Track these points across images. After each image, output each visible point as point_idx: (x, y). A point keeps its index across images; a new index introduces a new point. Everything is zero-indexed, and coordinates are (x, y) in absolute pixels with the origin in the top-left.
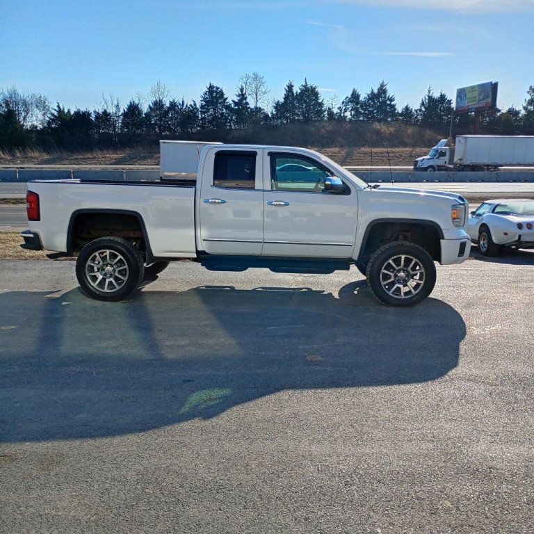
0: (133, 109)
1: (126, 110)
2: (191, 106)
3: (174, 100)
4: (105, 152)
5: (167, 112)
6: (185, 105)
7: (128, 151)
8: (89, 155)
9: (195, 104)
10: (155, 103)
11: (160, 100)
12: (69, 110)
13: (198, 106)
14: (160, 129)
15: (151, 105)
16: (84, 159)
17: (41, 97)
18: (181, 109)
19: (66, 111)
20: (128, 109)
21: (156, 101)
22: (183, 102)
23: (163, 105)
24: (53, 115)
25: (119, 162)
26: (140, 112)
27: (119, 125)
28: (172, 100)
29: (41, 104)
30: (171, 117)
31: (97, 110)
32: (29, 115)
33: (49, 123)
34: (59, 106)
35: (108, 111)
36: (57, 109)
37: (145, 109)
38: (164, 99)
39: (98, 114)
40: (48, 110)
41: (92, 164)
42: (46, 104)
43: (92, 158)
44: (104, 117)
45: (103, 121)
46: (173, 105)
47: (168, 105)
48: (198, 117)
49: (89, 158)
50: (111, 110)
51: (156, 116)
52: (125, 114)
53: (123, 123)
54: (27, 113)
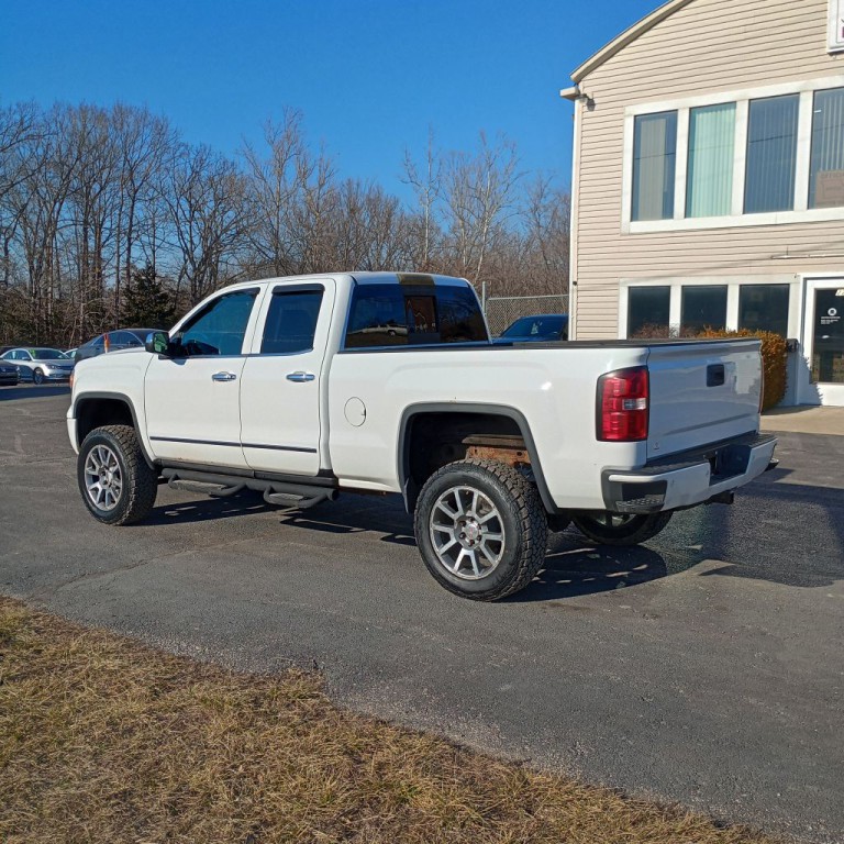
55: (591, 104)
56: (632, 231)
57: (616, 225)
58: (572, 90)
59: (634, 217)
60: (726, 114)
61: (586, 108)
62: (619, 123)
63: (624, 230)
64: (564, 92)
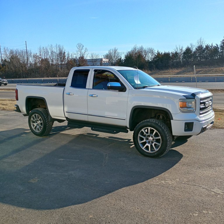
0: (188, 50)
1: (185, 51)
2: (215, 47)
3: (208, 45)
4: (174, 69)
5: (204, 51)
6: (213, 46)
7: (183, 69)
8: (166, 71)
9: (217, 46)
10: (199, 47)
11: (201, 46)
12: (162, 53)
13: (219, 46)
14: (200, 58)
15: (197, 48)
16: (164, 73)
17: (151, 49)
18: (211, 48)
19: (161, 53)
20: (186, 51)
21: (199, 46)
22: (212, 45)
23: (202, 48)
24: (155, 55)
25: (178, 73)
26: (191, 52)
27: (181, 57)
28: (206, 45)
29: (151, 51)
30: (206, 53)
31: (173, 52)
32: (147, 56)
33: (154, 59)
34: (158, 52)
35: (177, 52)
36: (157, 53)
37: (194, 50)
38: (203, 45)
39: (173, 53)
40: (154, 53)
41: (167, 75)
42: (153, 51)
43: (167, 72)
44: (176, 55)
45: (175, 57)
46: (207, 47)
47: (204, 47)
48: (219, 51)
49: (166, 72)
50: (179, 51)
51: (199, 53)
52: (184, 53)
53: (183, 57)
54: (146, 56)
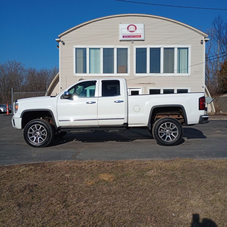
55: (64, 44)
56: (76, 76)
57: (72, 74)
58: (59, 39)
59: (76, 72)
60: (97, 51)
61: (62, 44)
62: (72, 49)
63: (74, 75)
64: (57, 39)
